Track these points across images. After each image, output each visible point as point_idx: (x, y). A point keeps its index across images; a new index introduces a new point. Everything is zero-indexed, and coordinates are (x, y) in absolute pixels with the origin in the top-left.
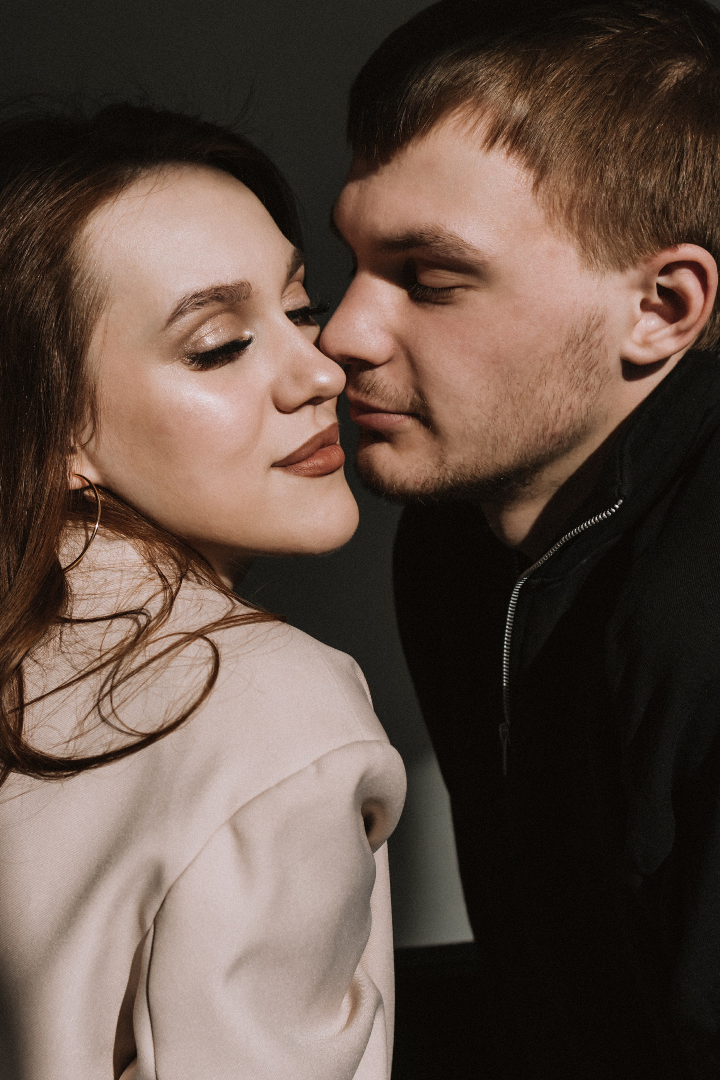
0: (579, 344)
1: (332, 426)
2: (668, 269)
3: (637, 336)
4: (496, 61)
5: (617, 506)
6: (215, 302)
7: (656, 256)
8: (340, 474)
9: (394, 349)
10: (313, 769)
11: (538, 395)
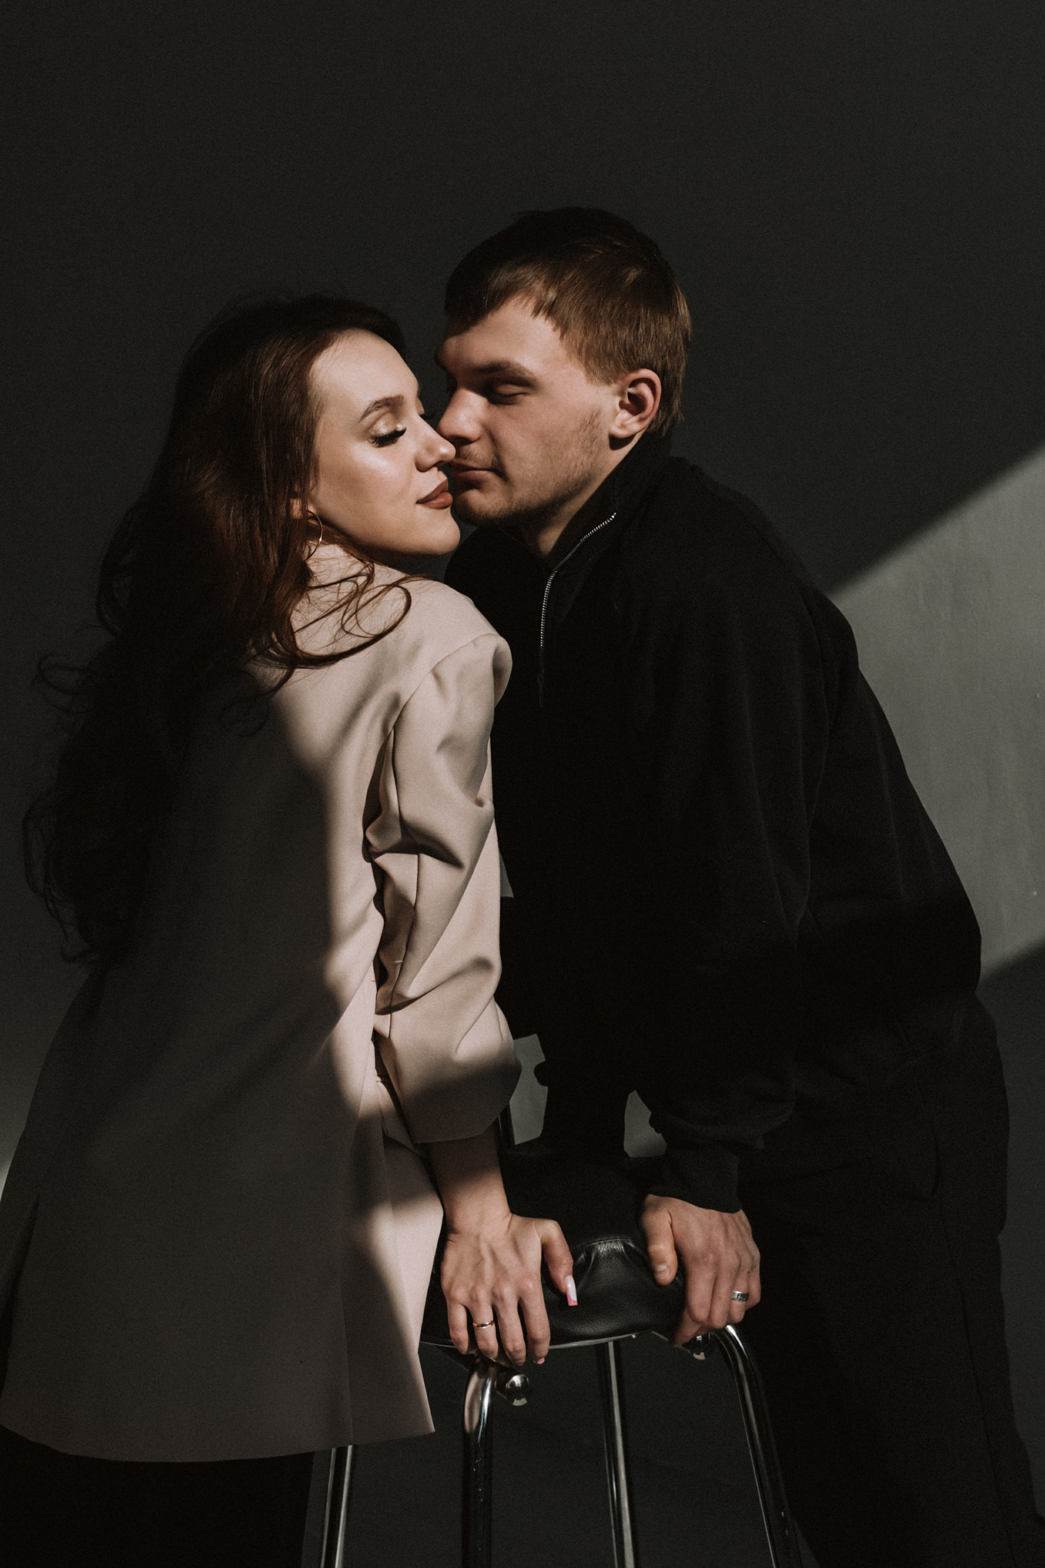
0: (587, 426)
1: (446, 481)
2: (634, 384)
3: (618, 422)
4: (538, 268)
5: (613, 517)
6: (386, 406)
7: (627, 376)
8: (449, 509)
9: (481, 431)
10: (472, 645)
11: (565, 456)
